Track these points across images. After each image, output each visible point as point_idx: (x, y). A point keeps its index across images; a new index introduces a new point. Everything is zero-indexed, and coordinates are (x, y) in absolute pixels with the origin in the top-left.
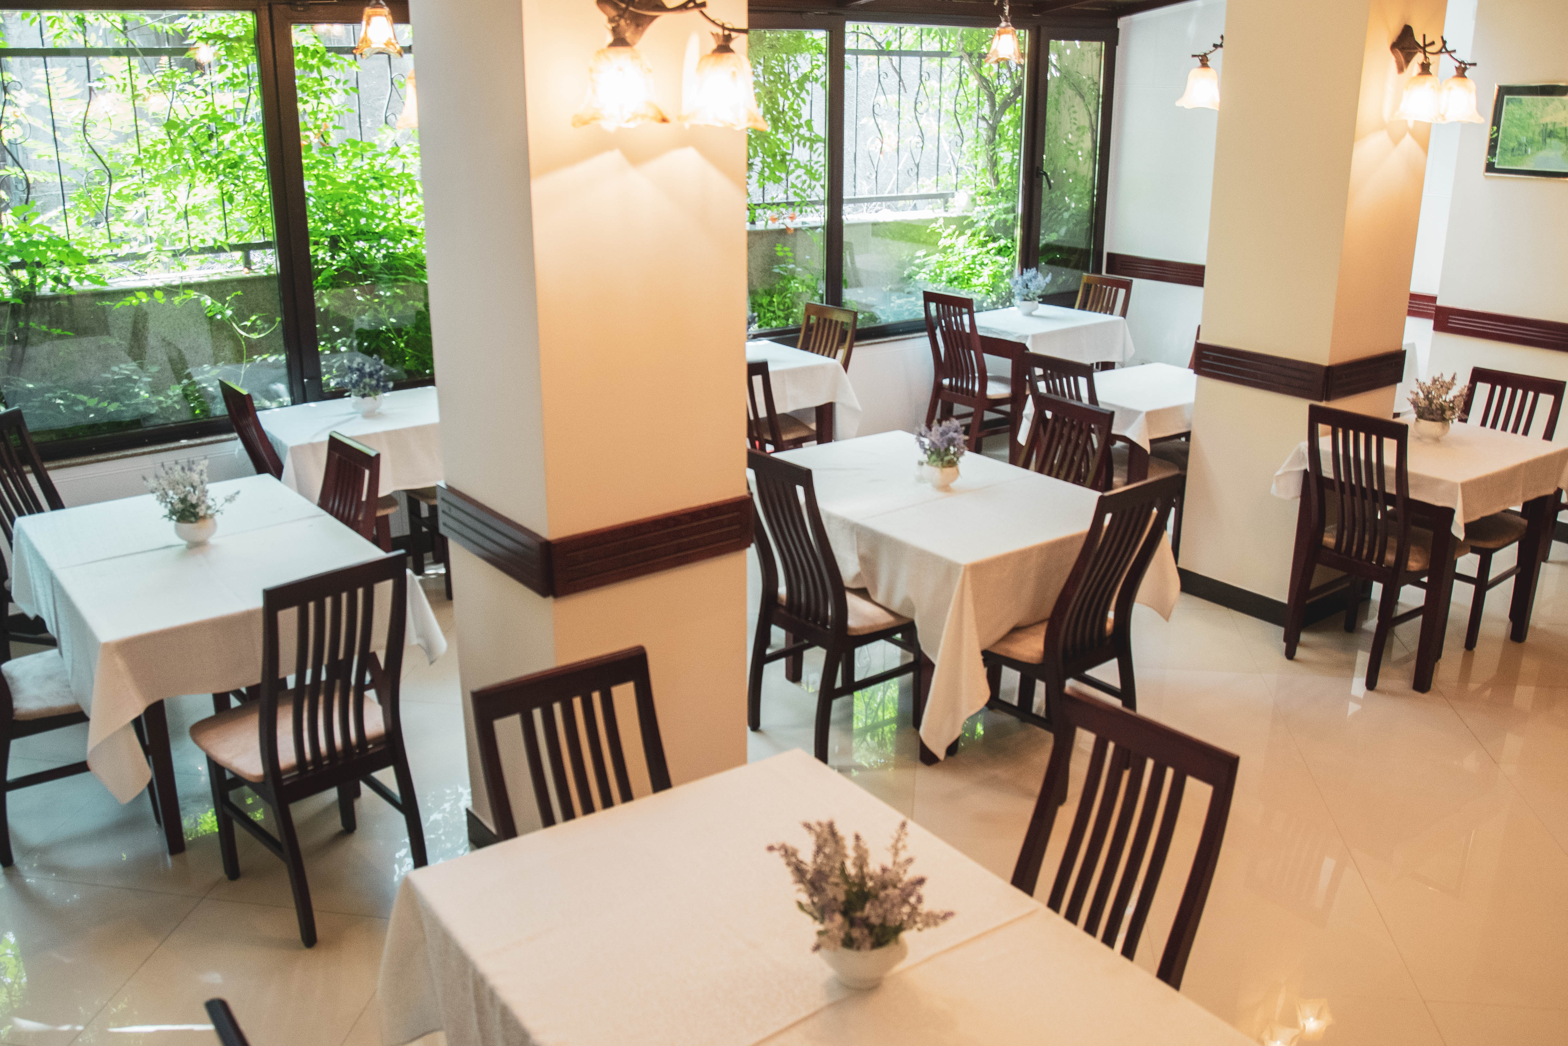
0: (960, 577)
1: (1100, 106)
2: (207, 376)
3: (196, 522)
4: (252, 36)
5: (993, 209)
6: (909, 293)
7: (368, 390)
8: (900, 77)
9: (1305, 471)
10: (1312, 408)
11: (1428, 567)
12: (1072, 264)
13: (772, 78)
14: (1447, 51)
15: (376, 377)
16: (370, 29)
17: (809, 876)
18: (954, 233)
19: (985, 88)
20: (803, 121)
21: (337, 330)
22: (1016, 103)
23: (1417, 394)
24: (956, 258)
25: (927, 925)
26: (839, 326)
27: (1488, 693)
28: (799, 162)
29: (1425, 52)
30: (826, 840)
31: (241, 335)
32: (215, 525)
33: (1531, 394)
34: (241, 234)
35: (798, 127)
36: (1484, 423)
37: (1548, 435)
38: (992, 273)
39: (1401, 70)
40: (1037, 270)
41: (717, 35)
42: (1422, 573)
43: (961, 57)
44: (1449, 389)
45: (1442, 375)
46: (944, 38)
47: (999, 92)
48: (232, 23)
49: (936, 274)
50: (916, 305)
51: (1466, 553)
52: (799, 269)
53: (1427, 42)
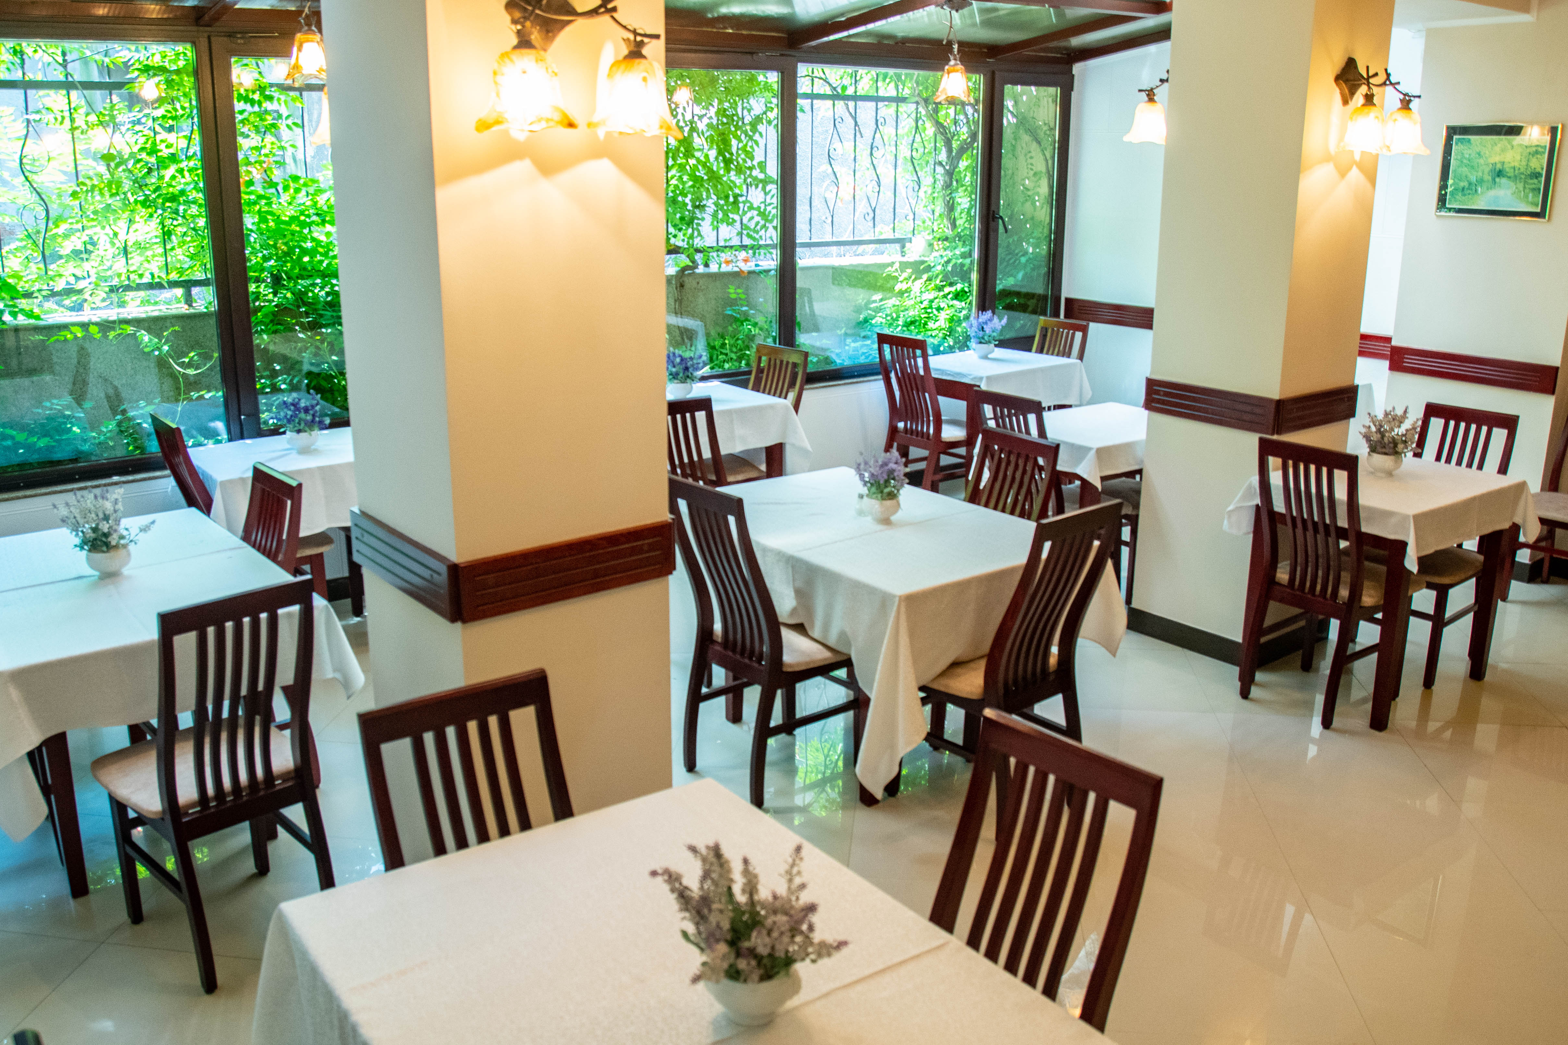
0: (895, 608)
1: (1056, 151)
2: (141, 412)
3: (107, 552)
4: (191, 69)
5: (949, 254)
6: (864, 337)
7: (303, 425)
8: (856, 122)
9: (1257, 505)
10: (1262, 441)
11: (1382, 602)
12: (1030, 309)
13: (725, 120)
14: (1391, 83)
15: (311, 412)
16: (301, 54)
17: (694, 903)
18: (910, 277)
19: (942, 134)
20: (755, 163)
21: (278, 368)
22: (973, 149)
23: (1369, 427)
24: (912, 302)
25: (820, 955)
26: (790, 366)
27: (1448, 734)
28: (751, 204)
29: (1368, 84)
30: (712, 864)
31: (180, 372)
32: (129, 554)
33: (1484, 429)
34: (181, 271)
35: (751, 169)
36: (1438, 458)
37: (1503, 469)
38: (948, 317)
39: (1345, 102)
40: (994, 313)
41: (628, 39)
42: (1375, 609)
43: (917, 103)
44: (1401, 422)
45: (1394, 408)
46: (900, 83)
47: (956, 138)
48: (174, 57)
49: (892, 318)
50: (871, 349)
51: (1421, 589)
52: (752, 312)
53: (1370, 74)
